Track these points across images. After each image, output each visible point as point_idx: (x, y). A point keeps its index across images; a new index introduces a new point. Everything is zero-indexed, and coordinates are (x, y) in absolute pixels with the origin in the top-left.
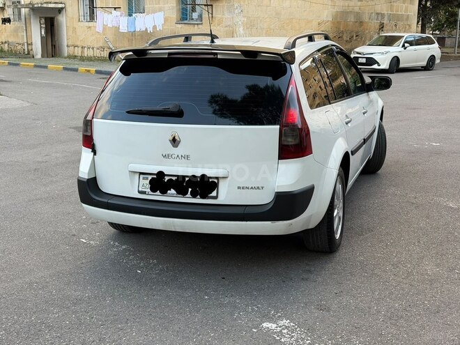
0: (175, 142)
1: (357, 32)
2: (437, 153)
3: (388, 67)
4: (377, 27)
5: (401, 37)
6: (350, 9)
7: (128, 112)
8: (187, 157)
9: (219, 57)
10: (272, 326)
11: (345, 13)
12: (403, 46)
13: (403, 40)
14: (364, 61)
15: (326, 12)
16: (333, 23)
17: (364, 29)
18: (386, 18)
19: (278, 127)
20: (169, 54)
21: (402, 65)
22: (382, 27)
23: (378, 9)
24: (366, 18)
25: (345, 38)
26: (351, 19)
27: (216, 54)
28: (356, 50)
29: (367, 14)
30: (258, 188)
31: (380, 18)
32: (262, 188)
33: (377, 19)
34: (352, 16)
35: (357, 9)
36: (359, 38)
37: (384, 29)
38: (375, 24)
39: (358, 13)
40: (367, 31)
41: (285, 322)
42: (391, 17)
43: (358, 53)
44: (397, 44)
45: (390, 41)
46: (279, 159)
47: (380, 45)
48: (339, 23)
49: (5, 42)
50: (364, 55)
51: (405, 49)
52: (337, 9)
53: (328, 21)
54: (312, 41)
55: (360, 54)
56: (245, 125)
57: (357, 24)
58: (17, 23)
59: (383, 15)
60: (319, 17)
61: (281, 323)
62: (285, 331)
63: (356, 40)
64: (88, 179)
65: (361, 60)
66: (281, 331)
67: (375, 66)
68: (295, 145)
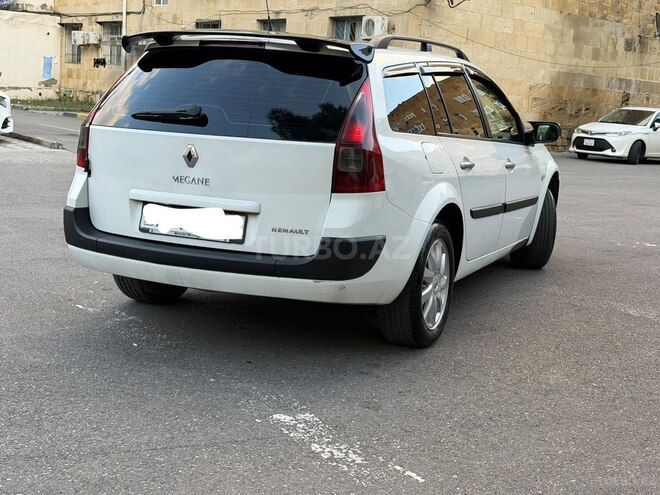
0: (190, 159)
1: (588, 104)
2: (647, 254)
3: (627, 155)
4: (620, 98)
5: (651, 113)
6: (580, 70)
7: (134, 116)
8: (205, 182)
9: (267, 48)
10: (286, 418)
11: (571, 76)
12: (653, 126)
13: (653, 117)
14: (591, 143)
15: (542, 72)
16: (551, 87)
17: (598, 100)
18: (633, 86)
19: (334, 145)
20: (202, 42)
21: (648, 153)
22: (626, 100)
23: (622, 73)
24: (602, 85)
25: (569, 111)
26: (580, 84)
27: (264, 44)
28: (583, 127)
29: (604, 80)
30: (301, 232)
31: (624, 86)
32: (307, 232)
33: (620, 88)
34: (582, 81)
35: (589, 71)
36: (591, 113)
37: (629, 102)
38: (616, 94)
39: (590, 77)
40: (603, 104)
41: (308, 416)
42: (640, 87)
43: (583, 132)
44: (644, 122)
45: (634, 118)
46: (332, 192)
47: (618, 123)
48: (561, 89)
49: (97, 92)
50: (592, 134)
51: (655, 130)
52: (558, 69)
53: (545, 85)
54: (426, 50)
55: (587, 133)
56: (286, 139)
57: (588, 92)
58: (114, 67)
59: (628, 83)
60: (532, 78)
61: (301, 416)
62: (301, 426)
63: (585, 115)
64: (76, 209)
65: (587, 142)
66: (295, 425)
67: (608, 152)
68: (358, 173)
